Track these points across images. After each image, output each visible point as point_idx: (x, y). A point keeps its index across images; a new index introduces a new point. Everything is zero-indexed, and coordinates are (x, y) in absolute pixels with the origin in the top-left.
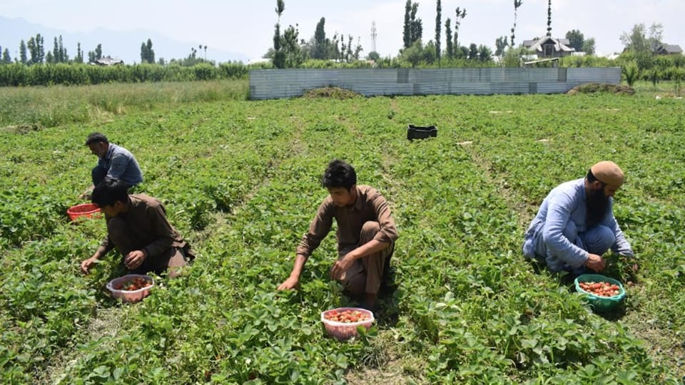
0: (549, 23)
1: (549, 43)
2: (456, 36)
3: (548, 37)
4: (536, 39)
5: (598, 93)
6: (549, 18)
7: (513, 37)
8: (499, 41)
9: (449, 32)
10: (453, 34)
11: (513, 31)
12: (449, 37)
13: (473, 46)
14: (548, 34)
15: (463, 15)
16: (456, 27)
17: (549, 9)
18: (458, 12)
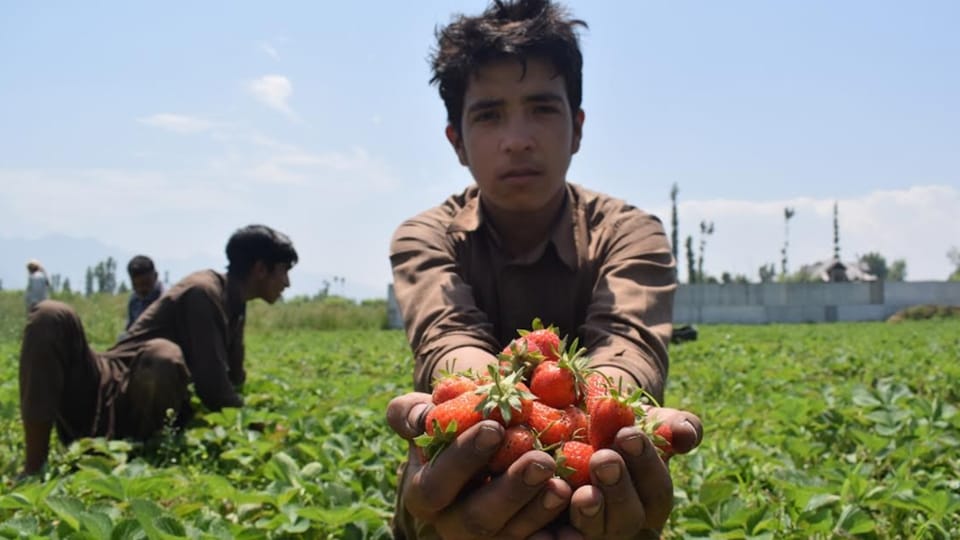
0: (836, 240)
1: (838, 270)
2: (701, 260)
3: (836, 261)
4: (819, 264)
5: (936, 318)
6: (836, 233)
7: (784, 261)
8: (762, 270)
9: (690, 254)
10: (696, 258)
11: (784, 252)
12: (691, 263)
13: (726, 277)
14: (837, 257)
15: (711, 231)
16: (702, 249)
17: (836, 222)
18: (703, 226)
